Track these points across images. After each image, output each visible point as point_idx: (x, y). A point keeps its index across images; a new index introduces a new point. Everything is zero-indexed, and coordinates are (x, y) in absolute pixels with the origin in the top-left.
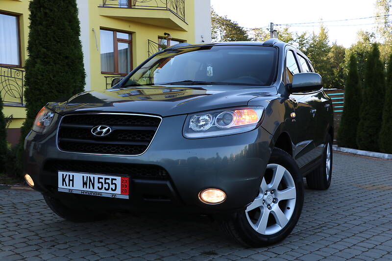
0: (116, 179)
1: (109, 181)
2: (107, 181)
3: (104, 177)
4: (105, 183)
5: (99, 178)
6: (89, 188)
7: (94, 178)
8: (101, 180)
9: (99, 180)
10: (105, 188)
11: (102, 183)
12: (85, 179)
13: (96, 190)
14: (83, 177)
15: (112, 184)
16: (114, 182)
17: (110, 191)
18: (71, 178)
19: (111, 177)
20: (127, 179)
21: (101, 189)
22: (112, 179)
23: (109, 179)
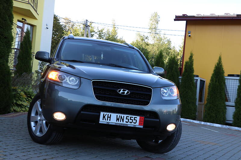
0: (137, 118)
1: (133, 119)
2: (132, 118)
3: (130, 116)
4: (130, 119)
5: (127, 117)
6: (120, 122)
7: (124, 116)
8: (128, 118)
9: (127, 118)
10: (130, 122)
11: (128, 119)
12: (118, 117)
13: (125, 123)
14: (117, 116)
15: (134, 120)
16: (135, 119)
17: (133, 124)
18: (109, 116)
19: (134, 117)
20: (143, 118)
21: (128, 122)
22: (135, 118)
23: (133, 117)
